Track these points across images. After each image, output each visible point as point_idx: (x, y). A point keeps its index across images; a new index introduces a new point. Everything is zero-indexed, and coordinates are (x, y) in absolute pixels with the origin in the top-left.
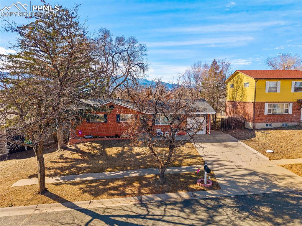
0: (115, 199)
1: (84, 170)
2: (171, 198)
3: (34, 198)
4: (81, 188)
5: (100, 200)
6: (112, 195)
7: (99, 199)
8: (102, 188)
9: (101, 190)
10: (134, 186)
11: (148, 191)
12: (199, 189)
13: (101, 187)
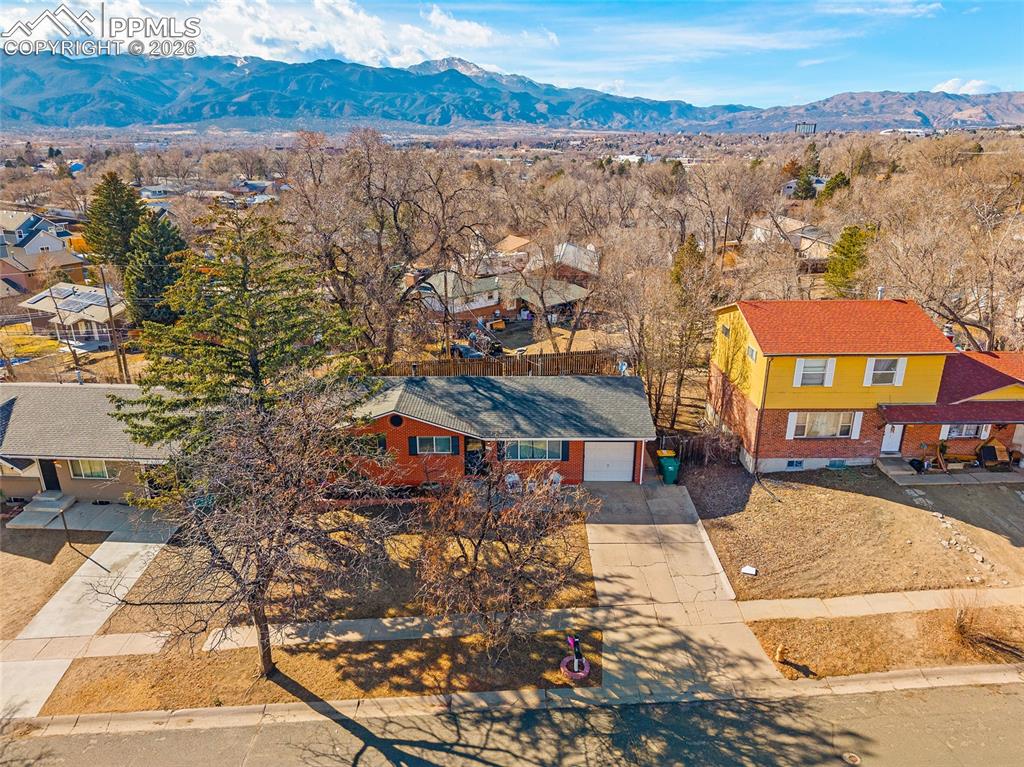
0: (403, 698)
1: (341, 609)
2: (505, 702)
3: (256, 686)
4: (339, 668)
5: (377, 699)
6: (398, 688)
7: (374, 697)
8: (380, 669)
9: (377, 675)
10: (440, 669)
11: (466, 684)
12: (560, 682)
13: (377, 665)
